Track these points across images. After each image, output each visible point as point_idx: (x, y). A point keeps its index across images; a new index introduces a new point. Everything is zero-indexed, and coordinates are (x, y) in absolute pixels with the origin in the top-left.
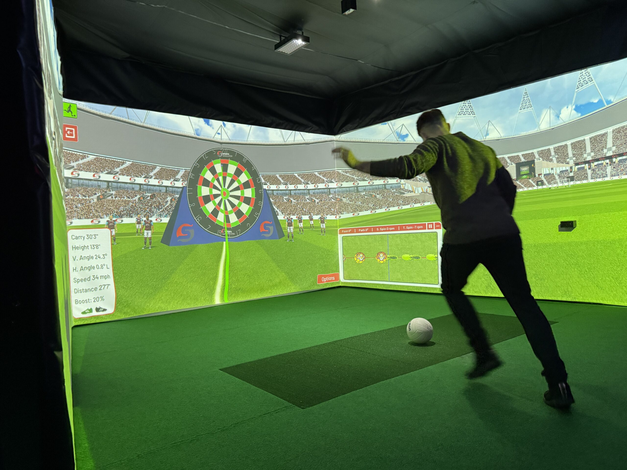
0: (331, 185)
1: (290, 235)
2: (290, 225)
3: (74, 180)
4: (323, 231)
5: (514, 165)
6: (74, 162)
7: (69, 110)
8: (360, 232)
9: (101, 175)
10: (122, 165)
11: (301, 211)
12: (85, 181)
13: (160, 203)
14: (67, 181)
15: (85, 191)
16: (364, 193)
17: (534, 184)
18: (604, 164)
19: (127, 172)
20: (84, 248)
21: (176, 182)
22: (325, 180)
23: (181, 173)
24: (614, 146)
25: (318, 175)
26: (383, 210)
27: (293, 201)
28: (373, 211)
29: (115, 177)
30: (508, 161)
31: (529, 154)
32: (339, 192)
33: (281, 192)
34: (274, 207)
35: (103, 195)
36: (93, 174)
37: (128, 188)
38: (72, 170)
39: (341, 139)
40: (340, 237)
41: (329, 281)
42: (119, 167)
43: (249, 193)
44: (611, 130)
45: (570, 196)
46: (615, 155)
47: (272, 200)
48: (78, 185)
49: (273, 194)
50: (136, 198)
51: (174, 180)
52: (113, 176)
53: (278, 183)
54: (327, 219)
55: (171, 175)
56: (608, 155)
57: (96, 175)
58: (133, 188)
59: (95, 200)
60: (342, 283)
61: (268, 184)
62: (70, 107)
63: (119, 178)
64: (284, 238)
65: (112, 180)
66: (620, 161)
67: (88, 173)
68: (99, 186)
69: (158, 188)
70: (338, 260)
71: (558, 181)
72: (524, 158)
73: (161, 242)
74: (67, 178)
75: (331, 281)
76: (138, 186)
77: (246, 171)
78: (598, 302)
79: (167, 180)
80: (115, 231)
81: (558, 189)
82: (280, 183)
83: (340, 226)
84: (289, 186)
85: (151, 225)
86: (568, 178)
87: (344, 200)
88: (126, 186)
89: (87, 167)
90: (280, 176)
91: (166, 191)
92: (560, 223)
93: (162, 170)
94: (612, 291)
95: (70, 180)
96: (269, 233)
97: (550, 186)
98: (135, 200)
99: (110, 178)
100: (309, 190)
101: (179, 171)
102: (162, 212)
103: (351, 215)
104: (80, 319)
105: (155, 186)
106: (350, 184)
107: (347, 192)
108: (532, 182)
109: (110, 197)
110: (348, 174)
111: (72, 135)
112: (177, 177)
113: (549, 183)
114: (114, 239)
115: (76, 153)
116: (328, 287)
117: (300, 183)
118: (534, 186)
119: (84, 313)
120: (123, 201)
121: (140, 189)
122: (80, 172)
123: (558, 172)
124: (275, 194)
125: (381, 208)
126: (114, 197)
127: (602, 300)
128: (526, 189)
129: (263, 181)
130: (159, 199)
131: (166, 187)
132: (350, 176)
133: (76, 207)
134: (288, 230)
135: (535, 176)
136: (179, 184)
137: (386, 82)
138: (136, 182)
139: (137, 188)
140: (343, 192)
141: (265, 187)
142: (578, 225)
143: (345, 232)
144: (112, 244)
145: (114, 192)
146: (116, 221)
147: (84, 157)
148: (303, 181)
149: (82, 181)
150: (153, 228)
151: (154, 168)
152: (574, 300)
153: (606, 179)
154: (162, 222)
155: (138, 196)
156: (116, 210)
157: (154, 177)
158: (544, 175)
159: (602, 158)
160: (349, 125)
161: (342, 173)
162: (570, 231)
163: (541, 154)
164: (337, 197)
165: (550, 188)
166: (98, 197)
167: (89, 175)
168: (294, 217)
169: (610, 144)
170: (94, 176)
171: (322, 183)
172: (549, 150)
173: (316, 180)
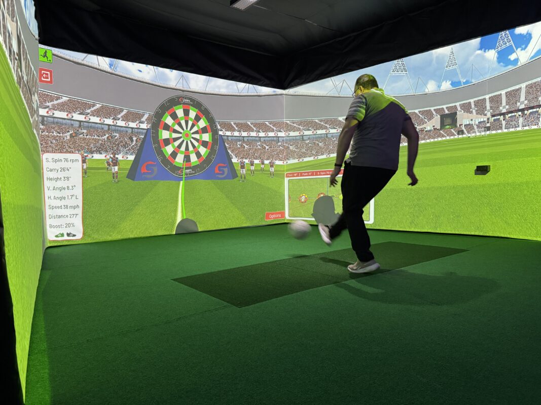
0: (280, 134)
1: (243, 176)
2: (243, 167)
3: (49, 118)
4: (272, 174)
5: (439, 116)
6: (49, 102)
7: (45, 55)
8: (304, 176)
9: (74, 114)
10: (93, 107)
11: (253, 155)
12: (59, 120)
13: (126, 143)
14: (43, 119)
15: (59, 128)
16: (308, 141)
17: (455, 133)
18: (517, 116)
19: (97, 113)
20: (57, 179)
21: (141, 124)
22: (275, 129)
23: (146, 116)
24: (526, 100)
25: (269, 125)
26: (324, 157)
27: (246, 146)
28: (316, 158)
29: (87, 118)
30: (434, 113)
31: (452, 106)
32: (287, 140)
33: (235, 138)
34: (229, 151)
35: (75, 133)
36: (66, 113)
37: (98, 128)
38: (47, 110)
39: (289, 93)
40: (286, 180)
41: (276, 218)
42: (90, 108)
43: (206, 137)
44: (525, 86)
45: (487, 143)
46: (527, 108)
47: (227, 145)
48: (53, 123)
49: (228, 140)
50: (105, 137)
51: (139, 123)
52: (85, 116)
53: (233, 130)
54: (276, 163)
55: (137, 117)
56: (520, 108)
57: (69, 115)
58: (103, 128)
59: (68, 137)
60: (287, 220)
61: (224, 130)
62: (46, 52)
63: (90, 119)
64: (237, 179)
65: (84, 120)
66: (531, 113)
67: (62, 112)
68: (72, 125)
69: (125, 129)
70: (284, 200)
71: (476, 130)
72: (448, 111)
73: (127, 177)
74: (43, 117)
75: (277, 218)
76: (107, 126)
77: (204, 117)
78: (506, 236)
79: (133, 122)
80: (87, 165)
81: (476, 137)
82: (234, 130)
83: (287, 171)
84: (242, 133)
85: (117, 161)
86: (485, 128)
87: (291, 148)
88: (97, 125)
89: (61, 107)
90: (234, 124)
91: (132, 132)
92: (476, 168)
93: (129, 113)
94: (518, 227)
95: (45, 118)
96: (223, 173)
97: (469, 135)
98: (104, 139)
99: (81, 118)
100: (260, 137)
101: (144, 115)
102: (128, 150)
103: (296, 161)
104: (54, 241)
105: (122, 127)
106: (297, 134)
107: (294, 140)
108: (454, 132)
109: (82, 135)
110: (295, 125)
111: (47, 78)
112: (142, 120)
113: (468, 132)
114: (85, 172)
115: (51, 94)
116: (274, 223)
117: (253, 131)
118: (455, 135)
119: (57, 236)
120: (93, 139)
121: (109, 129)
122: (55, 112)
123: (477, 123)
124: (230, 139)
125: (322, 154)
126: (85, 135)
127: (509, 234)
128: (448, 138)
129: (219, 127)
130: (126, 139)
131: (132, 128)
132: (297, 126)
133: (51, 143)
134: (241, 171)
135: (456, 126)
136: (144, 126)
137: (331, 42)
138: (105, 123)
139: (106, 128)
140: (290, 140)
141: (221, 133)
142: (491, 169)
143: (290, 175)
144: (83, 177)
145: (85, 131)
146: (87, 156)
147: (58, 98)
148: (255, 129)
149: (56, 119)
150: (119, 164)
151: (122, 111)
152: (485, 235)
153: (519, 129)
154: (128, 159)
155: (107, 136)
156: (87, 147)
157: (121, 119)
158: (465, 125)
159: (516, 110)
160: (297, 81)
161: (290, 123)
162: (485, 174)
163: (462, 106)
164: (285, 144)
165: (469, 137)
166: (71, 135)
167: (63, 115)
168: (246, 161)
169: (523, 98)
170: (67, 115)
171: (271, 132)
172: (470, 103)
173: (267, 129)
